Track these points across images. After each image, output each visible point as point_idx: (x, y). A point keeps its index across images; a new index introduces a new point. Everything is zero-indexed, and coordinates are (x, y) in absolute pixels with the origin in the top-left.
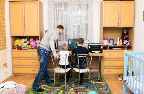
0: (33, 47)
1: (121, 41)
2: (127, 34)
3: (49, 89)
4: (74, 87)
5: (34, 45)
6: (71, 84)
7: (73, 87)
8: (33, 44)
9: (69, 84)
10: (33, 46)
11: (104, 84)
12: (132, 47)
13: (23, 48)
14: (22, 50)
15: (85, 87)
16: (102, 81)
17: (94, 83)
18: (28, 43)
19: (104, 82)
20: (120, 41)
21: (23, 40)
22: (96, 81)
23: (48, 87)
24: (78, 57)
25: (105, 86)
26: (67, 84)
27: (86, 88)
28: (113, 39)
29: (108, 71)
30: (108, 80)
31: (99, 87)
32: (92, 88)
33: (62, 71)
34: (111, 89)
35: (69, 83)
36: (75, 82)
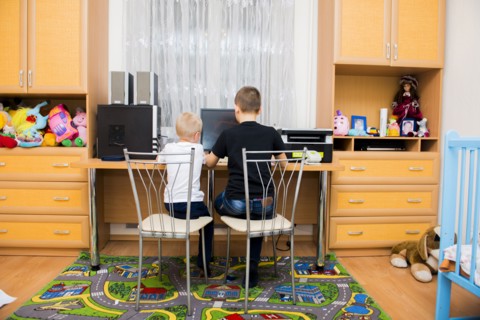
0: (59, 139)
1: (393, 121)
2: (415, 96)
3: (117, 308)
4: (224, 300)
5: (65, 130)
6: (213, 287)
7: (219, 300)
8: (62, 126)
9: (202, 288)
10: (59, 134)
11: (342, 282)
12: (436, 141)
13: (19, 142)
14: (16, 149)
15: (272, 297)
16: (334, 273)
17: (304, 278)
18: (41, 122)
19: (341, 274)
20: (388, 122)
21: (23, 112)
22: (310, 272)
23: (114, 302)
24: (245, 161)
25: (351, 290)
26: (194, 287)
27: (277, 301)
28: (364, 119)
29: (350, 232)
30: (353, 266)
31: (328, 294)
32: (301, 300)
33: (173, 226)
34: (378, 303)
35: (205, 283)
36: (228, 278)
